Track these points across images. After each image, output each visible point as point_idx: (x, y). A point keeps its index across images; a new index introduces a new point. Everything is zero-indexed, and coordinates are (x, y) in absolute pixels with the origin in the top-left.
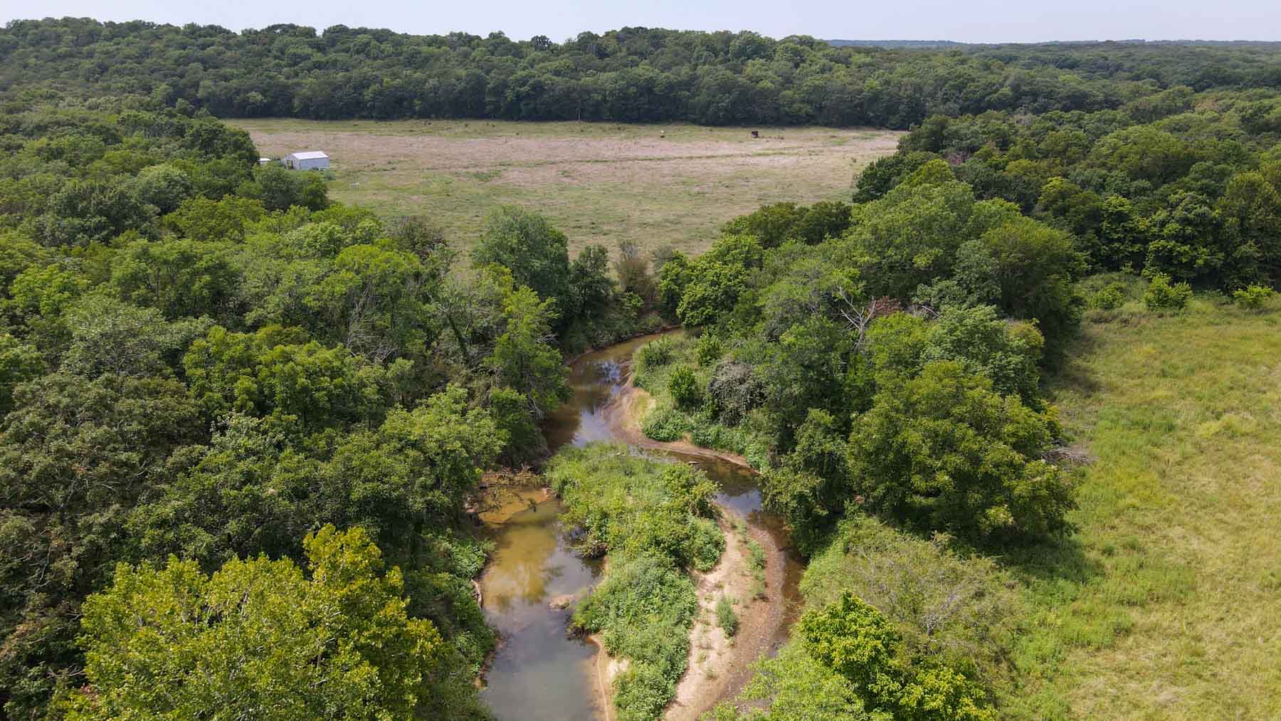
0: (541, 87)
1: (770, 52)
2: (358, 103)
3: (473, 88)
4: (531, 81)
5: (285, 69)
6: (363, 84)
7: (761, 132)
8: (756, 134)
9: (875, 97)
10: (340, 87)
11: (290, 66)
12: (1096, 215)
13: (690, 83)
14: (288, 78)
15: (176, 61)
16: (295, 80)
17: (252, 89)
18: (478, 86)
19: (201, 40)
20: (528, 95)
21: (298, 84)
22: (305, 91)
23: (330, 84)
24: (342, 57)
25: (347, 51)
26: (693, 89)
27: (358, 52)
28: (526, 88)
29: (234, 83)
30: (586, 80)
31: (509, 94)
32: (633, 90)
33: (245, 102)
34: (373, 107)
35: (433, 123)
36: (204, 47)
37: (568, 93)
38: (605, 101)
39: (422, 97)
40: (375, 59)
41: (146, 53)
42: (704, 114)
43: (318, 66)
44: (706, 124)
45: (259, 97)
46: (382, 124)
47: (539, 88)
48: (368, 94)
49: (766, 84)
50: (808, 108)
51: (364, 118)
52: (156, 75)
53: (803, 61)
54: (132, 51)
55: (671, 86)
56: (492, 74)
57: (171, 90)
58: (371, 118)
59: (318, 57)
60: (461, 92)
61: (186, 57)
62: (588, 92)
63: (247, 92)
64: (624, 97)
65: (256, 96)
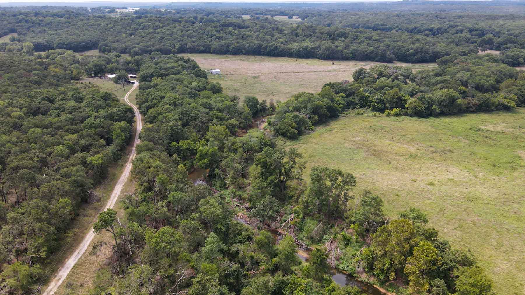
0: (277, 48)
1: (347, 35)
2: (228, 50)
3: (258, 47)
4: (274, 46)
5: (209, 39)
6: (229, 45)
7: (335, 62)
8: (333, 63)
9: (372, 52)
10: (223, 46)
11: (210, 37)
12: (363, 97)
13: (318, 48)
14: (209, 42)
15: (180, 36)
16: (211, 43)
17: (200, 46)
18: (260, 46)
19: (186, 29)
20: (273, 50)
21: (212, 44)
22: (214, 46)
23: (221, 45)
24: (224, 35)
25: (226, 33)
26: (319, 49)
27: (229, 34)
28: (272, 48)
29: (196, 44)
30: (289, 46)
31: (268, 49)
32: (301, 49)
33: (198, 49)
34: (231, 52)
35: (247, 56)
36: (187, 31)
37: (284, 49)
38: (294, 52)
39: (245, 49)
40: (233, 36)
41: (172, 33)
42: (321, 56)
43: (218, 38)
44: (322, 59)
45: (202, 48)
46: (234, 56)
47: (276, 48)
48: (230, 48)
49: (340, 48)
50: (351, 55)
51: (229, 54)
52: (176, 41)
53: (357, 39)
54: (168, 32)
55: (312, 48)
56: (264, 42)
57: (180, 46)
58: (231, 54)
59: (218, 35)
60: (255, 48)
61: (183, 35)
62: (289, 49)
63: (199, 46)
64: (299, 51)
65: (201, 48)
